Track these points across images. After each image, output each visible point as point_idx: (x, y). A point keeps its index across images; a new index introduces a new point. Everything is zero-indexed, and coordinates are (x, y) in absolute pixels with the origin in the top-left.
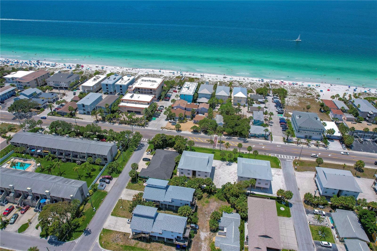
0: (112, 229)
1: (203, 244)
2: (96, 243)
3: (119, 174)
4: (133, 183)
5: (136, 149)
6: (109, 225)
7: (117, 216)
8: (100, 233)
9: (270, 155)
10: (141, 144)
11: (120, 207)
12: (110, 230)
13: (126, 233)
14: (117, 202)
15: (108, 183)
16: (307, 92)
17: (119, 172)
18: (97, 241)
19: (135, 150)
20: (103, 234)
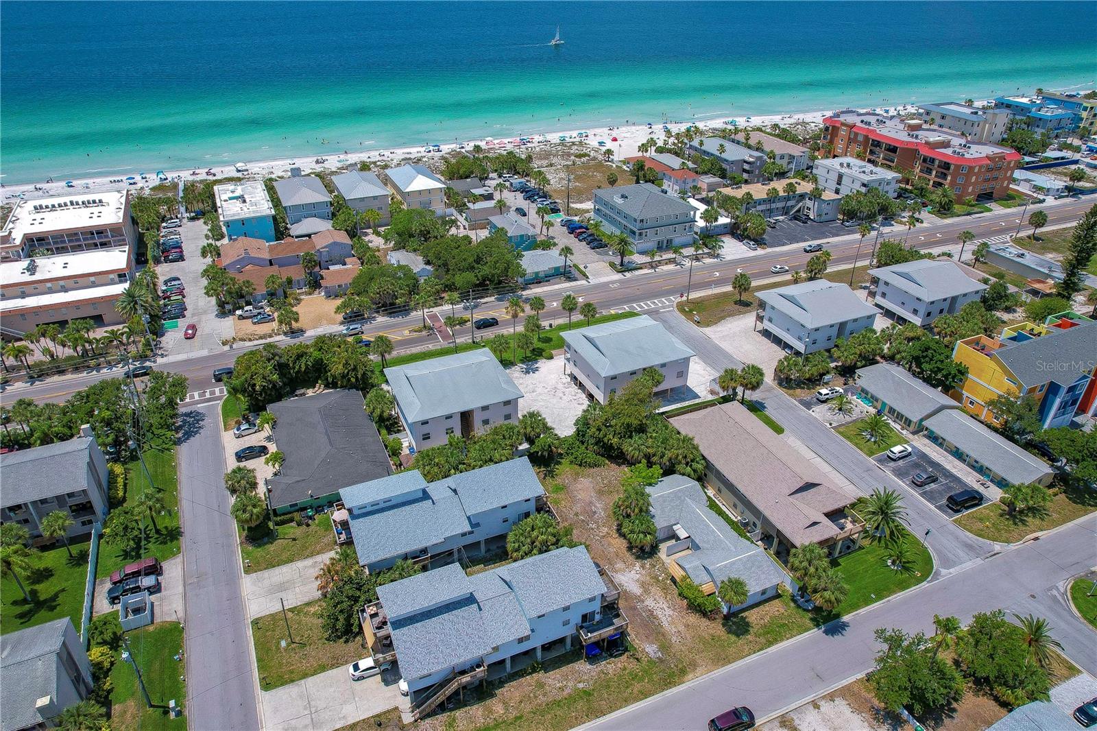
1: (650, 603)
3: (177, 539)
4: (259, 546)
5: (176, 436)
7: (292, 681)
9: (613, 312)
10: (188, 415)
11: (279, 643)
13: (378, 716)
14: (250, 632)
15: (156, 589)
16: (572, 151)
17: (173, 535)
19: (178, 442)
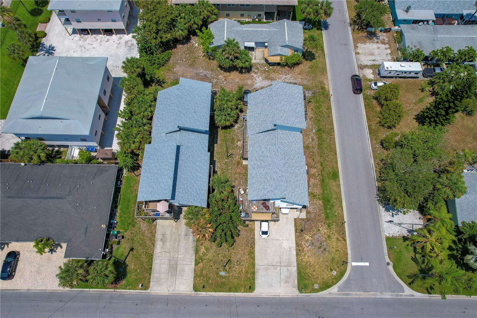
0: (294, 269)
2: (340, 289)
6: (286, 282)
7: (254, 273)
8: (313, 295)
11: (221, 276)
12: (299, 273)
18: (334, 289)
20: (313, 285)
